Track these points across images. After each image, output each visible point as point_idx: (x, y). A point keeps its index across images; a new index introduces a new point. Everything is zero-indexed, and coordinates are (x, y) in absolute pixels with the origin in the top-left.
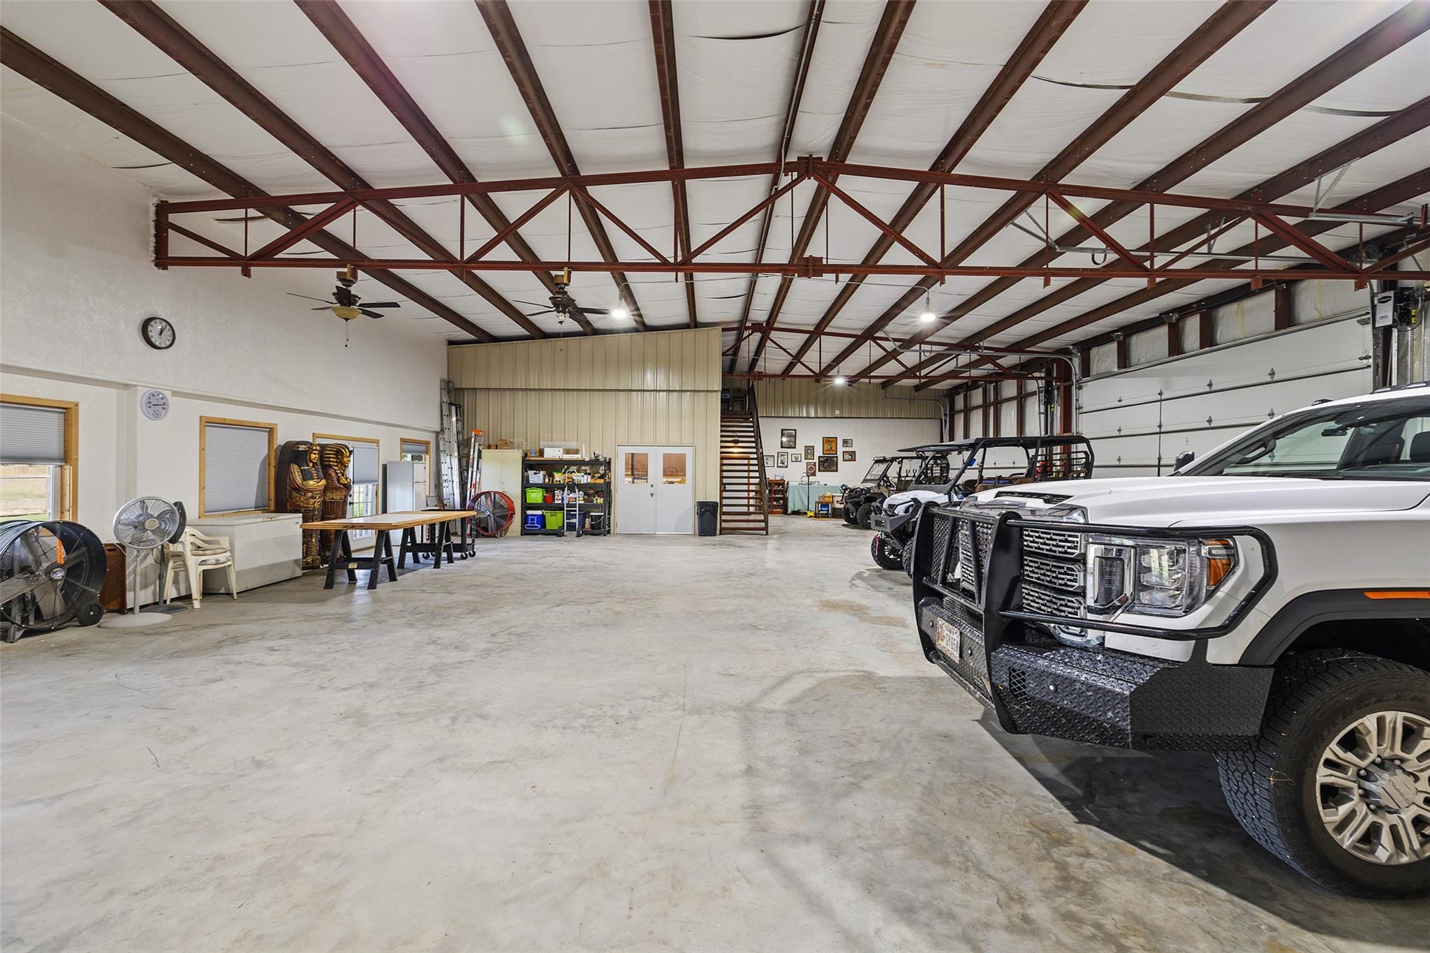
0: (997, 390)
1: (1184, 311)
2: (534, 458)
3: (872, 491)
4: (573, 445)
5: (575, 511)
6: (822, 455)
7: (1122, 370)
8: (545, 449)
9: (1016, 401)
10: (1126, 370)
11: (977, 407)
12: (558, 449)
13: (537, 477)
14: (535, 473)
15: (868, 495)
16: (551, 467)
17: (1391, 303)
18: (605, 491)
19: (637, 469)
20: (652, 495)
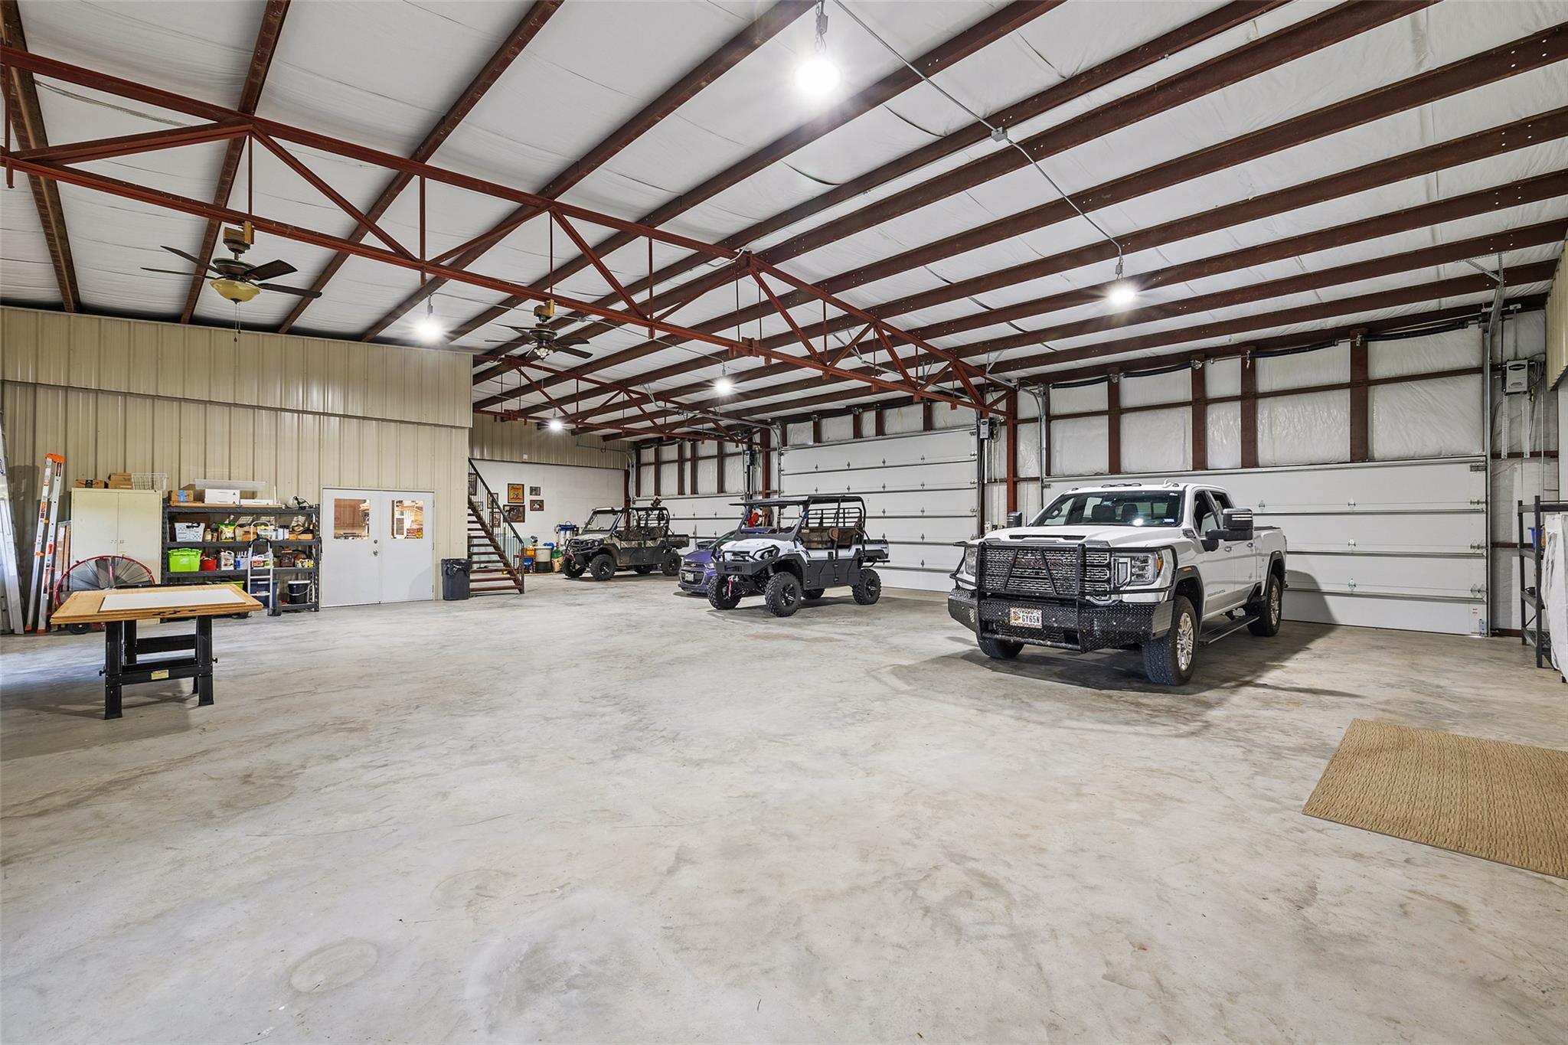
0: (694, 448)
1: (866, 407)
2: (184, 501)
3: (605, 542)
4: (249, 486)
5: (269, 579)
6: (507, 504)
7: (817, 444)
8: (206, 490)
9: (716, 459)
10: (820, 444)
11: (650, 464)
12: (233, 491)
13: (185, 532)
14: (188, 527)
15: (601, 546)
16: (212, 518)
17: (987, 425)
18: (311, 551)
19: (353, 519)
20: (375, 553)
